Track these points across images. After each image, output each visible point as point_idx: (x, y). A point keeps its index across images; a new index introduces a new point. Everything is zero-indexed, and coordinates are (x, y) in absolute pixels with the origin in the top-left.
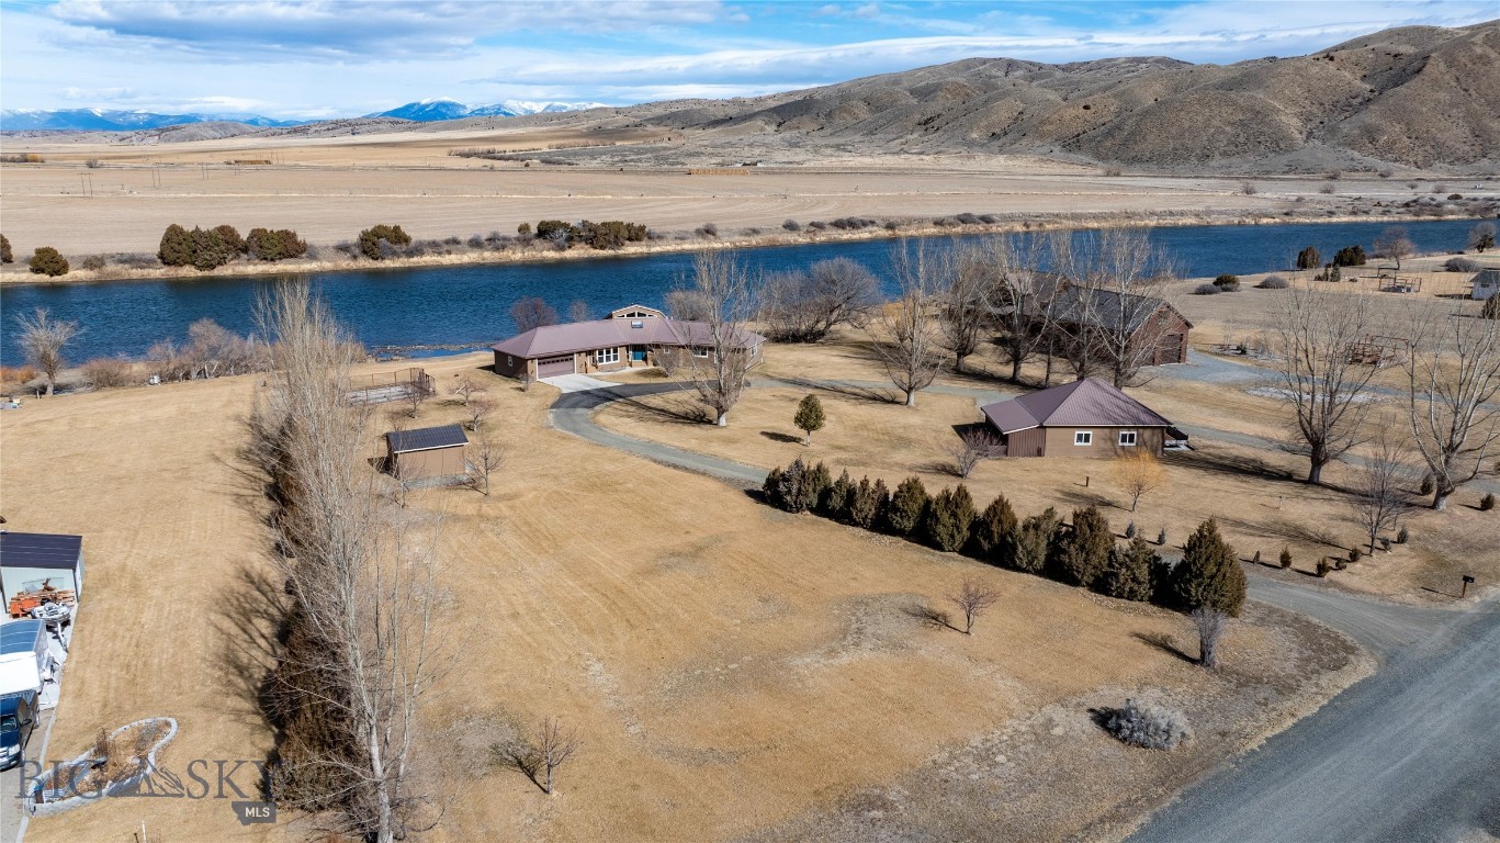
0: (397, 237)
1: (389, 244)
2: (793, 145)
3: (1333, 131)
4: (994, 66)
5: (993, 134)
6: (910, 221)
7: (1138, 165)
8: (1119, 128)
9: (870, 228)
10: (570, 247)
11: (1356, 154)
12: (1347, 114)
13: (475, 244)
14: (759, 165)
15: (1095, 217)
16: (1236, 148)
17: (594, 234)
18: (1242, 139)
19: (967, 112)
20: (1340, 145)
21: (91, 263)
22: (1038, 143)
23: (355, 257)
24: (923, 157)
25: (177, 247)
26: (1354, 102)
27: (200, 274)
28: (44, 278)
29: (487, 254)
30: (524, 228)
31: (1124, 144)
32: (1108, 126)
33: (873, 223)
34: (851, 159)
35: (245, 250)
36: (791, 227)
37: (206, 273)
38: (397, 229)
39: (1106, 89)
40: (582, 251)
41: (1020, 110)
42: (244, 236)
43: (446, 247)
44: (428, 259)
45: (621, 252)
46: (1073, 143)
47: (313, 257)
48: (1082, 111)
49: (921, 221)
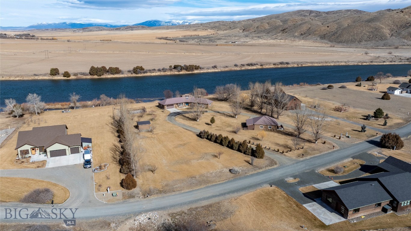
0: (141, 69)
1: (139, 70)
2: (247, 36)
3: (399, 34)
4: (306, 12)
5: (302, 34)
6: (267, 64)
7: (341, 44)
8: (336, 33)
9: (256, 66)
10: (181, 71)
11: (406, 41)
12: (404, 29)
13: (159, 70)
14: (236, 43)
15: (317, 63)
16: (369, 39)
17: (187, 68)
18: (371, 37)
19: (295, 27)
20: (401, 38)
21: (75, 75)
22: (313, 37)
23: (132, 74)
24: (281, 40)
25: (93, 71)
26: (407, 25)
27: (98, 77)
28: (66, 78)
29: (162, 73)
30: (170, 67)
31: (337, 37)
32: (333, 32)
33: (257, 64)
34: (261, 41)
35: (108, 72)
36: (236, 65)
37: (99, 77)
38: (141, 67)
39: (334, 21)
40: (184, 72)
41: (310, 27)
42: (108, 68)
43: (152, 71)
44: (148, 74)
45: (193, 72)
46: (323, 37)
47: (123, 74)
48: (327, 28)
49: (270, 64)
